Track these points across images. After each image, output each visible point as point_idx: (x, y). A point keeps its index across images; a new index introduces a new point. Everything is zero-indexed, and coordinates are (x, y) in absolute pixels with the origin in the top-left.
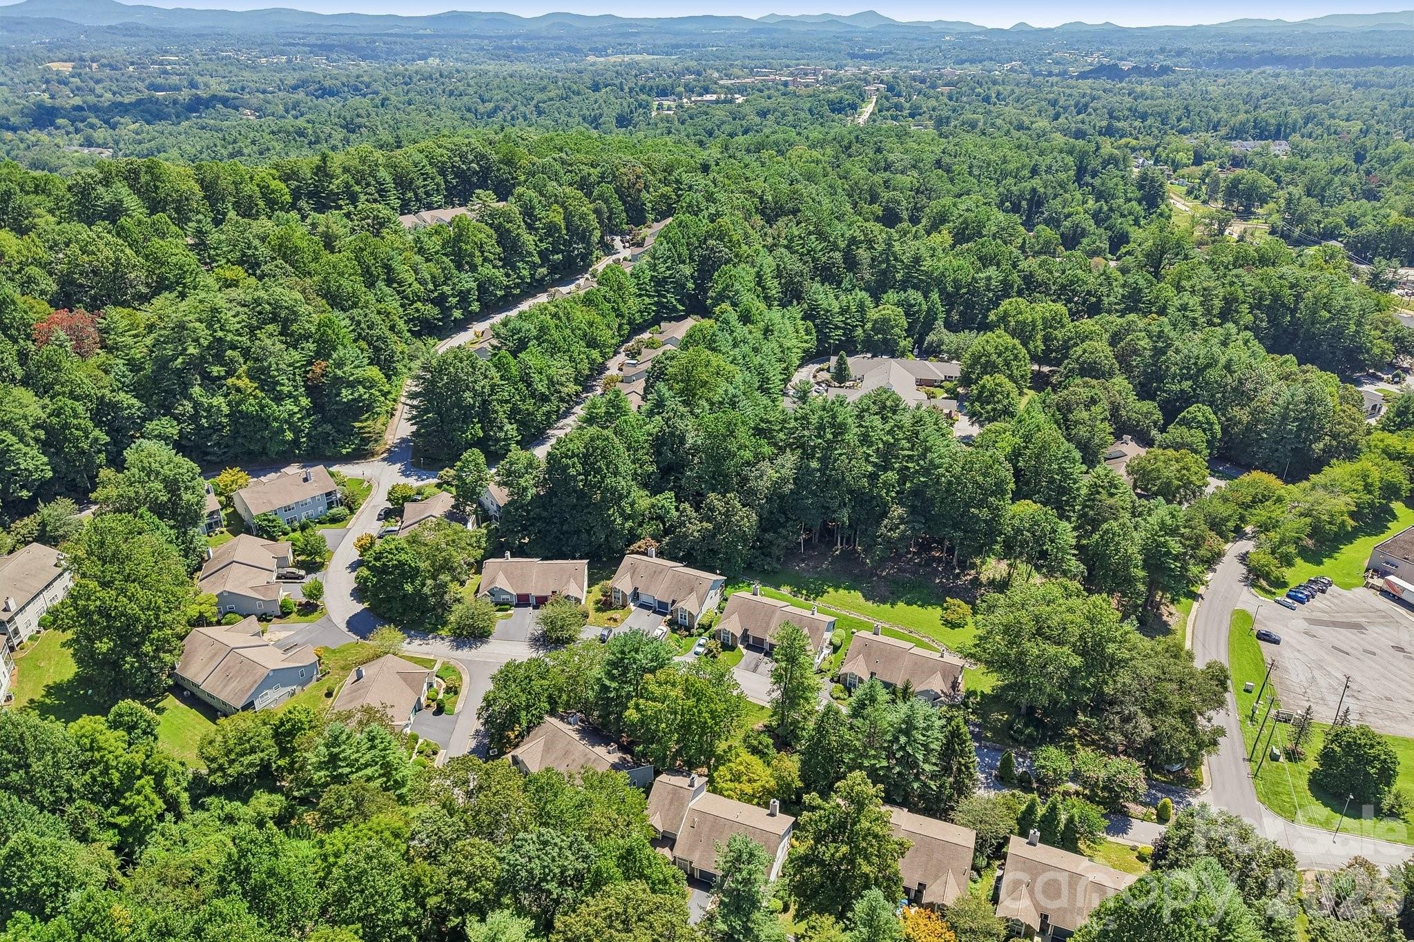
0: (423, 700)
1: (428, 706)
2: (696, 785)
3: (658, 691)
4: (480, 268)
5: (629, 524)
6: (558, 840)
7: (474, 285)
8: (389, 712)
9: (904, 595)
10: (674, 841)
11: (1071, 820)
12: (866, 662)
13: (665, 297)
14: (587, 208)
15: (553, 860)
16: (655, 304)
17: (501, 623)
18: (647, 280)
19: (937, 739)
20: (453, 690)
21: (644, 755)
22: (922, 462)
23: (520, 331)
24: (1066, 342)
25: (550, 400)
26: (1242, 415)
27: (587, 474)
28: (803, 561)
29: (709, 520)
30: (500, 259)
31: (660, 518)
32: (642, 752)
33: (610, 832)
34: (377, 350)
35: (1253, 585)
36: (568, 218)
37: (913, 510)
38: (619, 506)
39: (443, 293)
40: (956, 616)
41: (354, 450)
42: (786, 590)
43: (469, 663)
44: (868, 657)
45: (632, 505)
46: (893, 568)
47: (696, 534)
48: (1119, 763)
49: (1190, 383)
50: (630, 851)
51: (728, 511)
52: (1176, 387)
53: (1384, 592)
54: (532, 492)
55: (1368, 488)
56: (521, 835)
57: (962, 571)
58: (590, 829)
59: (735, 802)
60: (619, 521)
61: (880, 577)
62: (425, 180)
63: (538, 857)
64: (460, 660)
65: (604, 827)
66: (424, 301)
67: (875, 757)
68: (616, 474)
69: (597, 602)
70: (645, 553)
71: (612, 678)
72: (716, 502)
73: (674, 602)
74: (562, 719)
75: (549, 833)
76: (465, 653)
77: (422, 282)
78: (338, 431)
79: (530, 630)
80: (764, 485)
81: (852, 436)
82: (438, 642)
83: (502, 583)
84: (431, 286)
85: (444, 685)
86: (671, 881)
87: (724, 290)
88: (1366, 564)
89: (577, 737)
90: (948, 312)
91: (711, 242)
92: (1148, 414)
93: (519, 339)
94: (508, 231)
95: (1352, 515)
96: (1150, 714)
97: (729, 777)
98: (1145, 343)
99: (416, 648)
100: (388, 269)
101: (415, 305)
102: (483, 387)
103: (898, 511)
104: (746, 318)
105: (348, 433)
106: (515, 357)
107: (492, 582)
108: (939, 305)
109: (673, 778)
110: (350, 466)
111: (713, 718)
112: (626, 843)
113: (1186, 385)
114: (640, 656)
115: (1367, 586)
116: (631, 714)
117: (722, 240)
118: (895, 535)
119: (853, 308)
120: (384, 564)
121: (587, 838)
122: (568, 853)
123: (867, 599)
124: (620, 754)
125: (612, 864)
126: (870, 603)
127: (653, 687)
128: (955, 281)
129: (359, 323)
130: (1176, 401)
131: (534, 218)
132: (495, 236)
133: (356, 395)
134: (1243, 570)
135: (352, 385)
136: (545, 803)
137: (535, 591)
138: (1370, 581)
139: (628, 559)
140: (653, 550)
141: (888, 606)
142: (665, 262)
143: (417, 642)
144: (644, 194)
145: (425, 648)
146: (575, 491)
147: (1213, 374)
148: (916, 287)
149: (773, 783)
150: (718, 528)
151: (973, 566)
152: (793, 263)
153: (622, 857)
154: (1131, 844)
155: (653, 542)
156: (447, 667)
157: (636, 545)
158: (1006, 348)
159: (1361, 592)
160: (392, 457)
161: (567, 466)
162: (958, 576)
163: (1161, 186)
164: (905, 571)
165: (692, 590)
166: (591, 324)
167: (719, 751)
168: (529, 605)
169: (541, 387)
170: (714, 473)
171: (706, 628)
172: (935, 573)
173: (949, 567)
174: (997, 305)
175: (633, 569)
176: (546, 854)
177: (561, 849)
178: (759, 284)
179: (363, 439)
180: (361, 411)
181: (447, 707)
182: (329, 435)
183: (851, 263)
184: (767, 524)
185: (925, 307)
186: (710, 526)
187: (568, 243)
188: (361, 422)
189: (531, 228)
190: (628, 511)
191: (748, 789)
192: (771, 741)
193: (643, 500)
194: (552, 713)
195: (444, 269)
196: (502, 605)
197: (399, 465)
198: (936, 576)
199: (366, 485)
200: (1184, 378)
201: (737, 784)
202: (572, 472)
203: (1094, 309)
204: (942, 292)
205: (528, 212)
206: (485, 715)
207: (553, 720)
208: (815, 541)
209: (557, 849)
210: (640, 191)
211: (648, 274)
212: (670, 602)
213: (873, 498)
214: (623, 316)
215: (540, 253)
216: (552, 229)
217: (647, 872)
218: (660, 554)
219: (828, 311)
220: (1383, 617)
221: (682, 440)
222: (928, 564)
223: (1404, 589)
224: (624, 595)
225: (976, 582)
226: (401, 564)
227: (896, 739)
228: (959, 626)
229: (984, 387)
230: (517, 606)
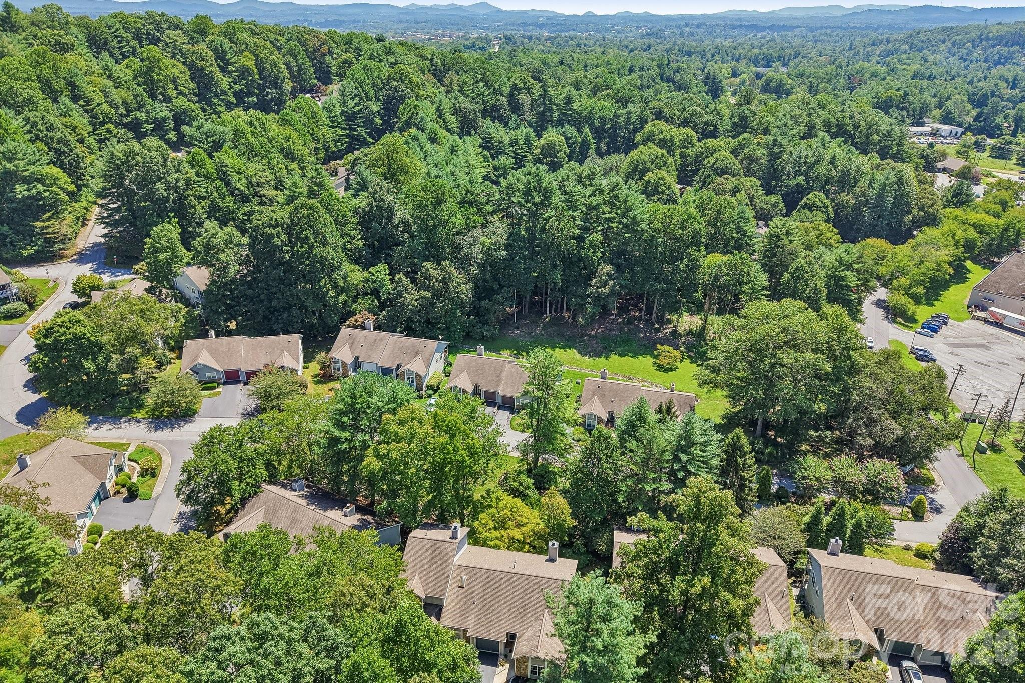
0: (108, 486)
1: (117, 493)
2: (460, 536)
3: (402, 431)
4: (174, 100)
5: (343, 297)
6: (283, 630)
7: (170, 115)
8: (42, 493)
9: (616, 348)
10: (440, 608)
11: (858, 525)
12: (602, 403)
13: (357, 131)
14: (277, 57)
15: (278, 664)
16: (348, 136)
17: (206, 401)
18: (338, 113)
19: (716, 455)
20: (150, 473)
21: (390, 513)
22: (625, 220)
23: (214, 133)
24: (697, 156)
25: (250, 201)
26: (848, 199)
27: (293, 245)
28: (517, 328)
29: (427, 288)
30: (195, 94)
31: (376, 293)
32: (386, 509)
33: (365, 605)
34: (59, 153)
35: (895, 322)
36: (259, 63)
37: (619, 268)
38: (331, 278)
39: (137, 119)
40: (667, 360)
41: (37, 252)
42: (506, 353)
43: (171, 443)
44: (602, 398)
45: (345, 278)
46: (599, 327)
47: (414, 302)
48: (878, 465)
49: (803, 177)
50: (399, 629)
51: (444, 278)
52: (793, 182)
53: (986, 321)
54: (233, 269)
55: (956, 244)
56: (221, 630)
57: (661, 325)
58: (334, 606)
59: (504, 553)
60: (331, 293)
61: (590, 336)
62: (119, 42)
63: (251, 662)
64: (159, 441)
65: (355, 599)
66: (117, 125)
67: (654, 481)
68: (324, 243)
69: (315, 376)
70: (363, 327)
71: (342, 427)
72: (432, 271)
73: (399, 367)
74: (284, 486)
75: (266, 620)
76: (166, 434)
77: (112, 104)
78: (17, 233)
79: (242, 405)
80: (477, 253)
81: (557, 198)
82: (133, 426)
83: (205, 359)
84: (122, 110)
85: (138, 469)
86: (463, 664)
87: (410, 118)
88: (966, 302)
89: (304, 503)
90: (597, 143)
91: (394, 83)
92: (775, 205)
93: (214, 141)
94: (202, 69)
95: (951, 264)
96: (895, 415)
97: (492, 525)
98: (760, 151)
99: (106, 433)
100: (72, 85)
101: (106, 126)
102: (177, 181)
103: (606, 269)
104: (434, 139)
105: (29, 235)
106: (211, 156)
107: (196, 357)
108: (590, 137)
109: (429, 532)
110: (33, 268)
111: (471, 456)
112: (392, 618)
113: (801, 179)
114: (374, 400)
115: (974, 318)
116: (371, 463)
117: (403, 82)
118: (606, 290)
119: (521, 142)
120: (55, 340)
121: (331, 620)
122: (303, 648)
123: (583, 355)
124: (359, 516)
125: (374, 653)
126: (586, 358)
127: (394, 428)
128: (601, 117)
129: (34, 124)
130: (793, 193)
131: (228, 63)
132: (188, 73)
133: (34, 191)
134: (881, 312)
135: (28, 181)
136: (261, 575)
137: (244, 366)
138: (975, 314)
139: (345, 331)
140: (370, 324)
141: (603, 359)
142: (353, 98)
143: (107, 427)
144: (328, 58)
145: (115, 433)
146: (282, 264)
147: (821, 169)
148: (570, 123)
149: (542, 525)
150: (437, 295)
151: (669, 321)
152: (465, 103)
153: (387, 640)
154: (904, 544)
155: (370, 316)
156: (142, 450)
157: (352, 320)
158: (657, 157)
159: (970, 323)
160: (82, 258)
161: (271, 236)
162: (658, 330)
163: (720, 82)
164: (611, 330)
165: (417, 354)
166: (287, 139)
167: (477, 497)
168: (239, 382)
169: (241, 185)
170: (426, 244)
171: (436, 389)
172: (639, 330)
173: (649, 323)
174: (642, 128)
175: (352, 342)
176: (266, 655)
177: (289, 642)
178: (440, 116)
179: (47, 241)
180: (42, 209)
181: (141, 491)
182: (6, 236)
183: (515, 106)
184: (483, 291)
185: (579, 140)
186: (429, 294)
187: (261, 88)
188: (42, 221)
189: (223, 70)
190: (341, 283)
191: (517, 534)
192: (531, 481)
193: (357, 275)
194: (273, 479)
195: (136, 96)
196: (208, 384)
197: (90, 265)
198: (639, 331)
199: (51, 284)
200: (798, 173)
201: (503, 532)
202: (277, 241)
203: (714, 134)
204: (592, 126)
205: (220, 55)
206: (187, 490)
207: (273, 488)
208: (525, 311)
209: (283, 645)
210: (324, 55)
211: (339, 109)
212: (395, 367)
213: (581, 259)
214: (318, 140)
215: (235, 94)
216: (244, 72)
217: (430, 656)
218: (378, 328)
219: (500, 142)
220: (997, 339)
221: (391, 214)
222: (630, 322)
223: (1005, 316)
224: (345, 365)
225: (675, 333)
226: (77, 338)
227: (677, 459)
228: (671, 370)
229: (648, 182)
230: (225, 383)
